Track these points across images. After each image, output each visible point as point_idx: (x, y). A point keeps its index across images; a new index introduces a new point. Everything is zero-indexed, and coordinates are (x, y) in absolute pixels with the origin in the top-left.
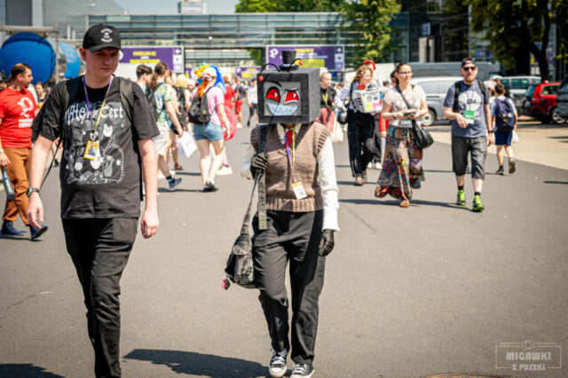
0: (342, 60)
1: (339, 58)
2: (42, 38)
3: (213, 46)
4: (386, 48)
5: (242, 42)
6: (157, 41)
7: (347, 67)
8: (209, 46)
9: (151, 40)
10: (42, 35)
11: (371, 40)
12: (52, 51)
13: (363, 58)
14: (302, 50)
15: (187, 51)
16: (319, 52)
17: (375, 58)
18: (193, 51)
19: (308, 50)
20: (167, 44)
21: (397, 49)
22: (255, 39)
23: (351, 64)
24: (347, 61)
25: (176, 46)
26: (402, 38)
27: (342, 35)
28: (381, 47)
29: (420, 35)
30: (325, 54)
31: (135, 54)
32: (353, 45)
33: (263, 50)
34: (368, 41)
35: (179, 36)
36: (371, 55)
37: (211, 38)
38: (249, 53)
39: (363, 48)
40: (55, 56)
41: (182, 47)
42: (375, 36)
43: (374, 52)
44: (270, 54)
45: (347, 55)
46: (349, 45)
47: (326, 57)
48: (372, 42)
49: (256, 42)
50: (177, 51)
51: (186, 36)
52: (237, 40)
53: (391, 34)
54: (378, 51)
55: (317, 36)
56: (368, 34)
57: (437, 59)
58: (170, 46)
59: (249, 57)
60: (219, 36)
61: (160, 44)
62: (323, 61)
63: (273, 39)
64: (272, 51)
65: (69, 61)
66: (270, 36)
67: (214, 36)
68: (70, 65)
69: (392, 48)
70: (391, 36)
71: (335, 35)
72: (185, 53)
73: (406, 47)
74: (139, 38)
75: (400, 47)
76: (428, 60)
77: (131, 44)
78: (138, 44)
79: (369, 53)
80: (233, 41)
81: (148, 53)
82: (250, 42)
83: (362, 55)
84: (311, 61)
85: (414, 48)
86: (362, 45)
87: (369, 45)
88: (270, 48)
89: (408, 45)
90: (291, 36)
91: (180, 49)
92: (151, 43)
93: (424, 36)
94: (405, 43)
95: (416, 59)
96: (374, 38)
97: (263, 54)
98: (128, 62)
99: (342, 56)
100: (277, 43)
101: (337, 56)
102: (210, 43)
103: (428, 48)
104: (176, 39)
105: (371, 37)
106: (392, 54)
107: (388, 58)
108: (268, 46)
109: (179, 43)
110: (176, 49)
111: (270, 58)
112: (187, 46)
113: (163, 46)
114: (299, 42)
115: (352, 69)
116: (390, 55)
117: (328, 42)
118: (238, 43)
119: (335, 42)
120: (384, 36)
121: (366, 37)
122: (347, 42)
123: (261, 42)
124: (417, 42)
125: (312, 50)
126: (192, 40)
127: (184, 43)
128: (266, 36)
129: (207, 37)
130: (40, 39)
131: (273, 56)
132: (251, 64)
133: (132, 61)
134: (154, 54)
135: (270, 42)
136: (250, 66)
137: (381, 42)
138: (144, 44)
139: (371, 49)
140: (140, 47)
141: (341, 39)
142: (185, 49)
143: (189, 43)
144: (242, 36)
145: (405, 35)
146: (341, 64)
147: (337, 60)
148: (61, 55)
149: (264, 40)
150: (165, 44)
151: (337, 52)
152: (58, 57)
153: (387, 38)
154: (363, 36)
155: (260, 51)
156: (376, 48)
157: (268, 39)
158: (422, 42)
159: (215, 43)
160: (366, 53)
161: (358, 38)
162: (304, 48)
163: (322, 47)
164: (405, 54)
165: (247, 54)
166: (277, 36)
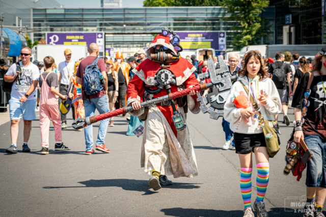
0: (224, 42)
1: (222, 41)
3: (126, 32)
4: (258, 32)
5: (148, 29)
6: (85, 28)
7: (228, 48)
8: (123, 32)
9: (80, 27)
11: (246, 27)
13: (240, 41)
14: (194, 35)
15: (106, 35)
16: (207, 36)
17: (249, 41)
18: (112, 35)
19: (198, 35)
20: (93, 30)
21: (266, 34)
22: (158, 27)
23: (231, 46)
24: (228, 44)
25: (99, 32)
26: (270, 26)
27: (224, 24)
28: (254, 33)
29: (284, 24)
30: (211, 38)
31: (68, 37)
32: (232, 31)
34: (244, 28)
35: (101, 24)
36: (246, 39)
37: (125, 26)
39: (240, 33)
41: (103, 32)
42: (249, 24)
43: (248, 36)
45: (228, 39)
46: (229, 31)
47: (212, 40)
48: (247, 29)
49: (158, 29)
50: (100, 36)
51: (106, 25)
52: (145, 27)
53: (261, 22)
54: (252, 36)
55: (204, 24)
56: (244, 23)
57: (297, 42)
58: (95, 32)
60: (132, 25)
61: (87, 30)
62: (210, 43)
63: (172, 26)
66: (170, 24)
67: (127, 25)
69: (262, 34)
70: (261, 24)
71: (219, 24)
72: (105, 37)
73: (273, 32)
74: (72, 26)
75: (269, 33)
76: (290, 43)
77: (65, 30)
78: (70, 30)
79: (245, 37)
80: (141, 28)
81: (78, 37)
82: (155, 29)
83: (239, 38)
84: (200, 43)
85: (279, 33)
86: (239, 31)
87: (245, 31)
89: (274, 31)
90: (185, 24)
91: (102, 34)
92: (80, 30)
93: (287, 25)
94: (272, 29)
95: (281, 42)
96: (249, 26)
98: (62, 44)
99: (224, 39)
100: (175, 29)
101: (220, 39)
102: (124, 29)
103: (290, 34)
104: (98, 27)
105: (246, 25)
106: (262, 38)
107: (259, 41)
109: (101, 29)
110: (98, 34)
112: (107, 32)
113: (90, 32)
114: (192, 29)
115: (232, 49)
116: (260, 39)
117: (214, 29)
118: (145, 29)
119: (219, 29)
120: (256, 24)
121: (243, 26)
122: (228, 29)
124: (282, 29)
125: (201, 35)
126: (111, 28)
127: (105, 29)
128: (166, 24)
129: (122, 25)
133: (65, 43)
134: (82, 37)
137: (254, 29)
138: (75, 30)
139: (246, 34)
140: (71, 32)
141: (223, 26)
142: (105, 34)
143: (108, 30)
144: (149, 25)
145: (272, 23)
146: (223, 45)
147: (220, 43)
149: (165, 27)
150: (91, 30)
151: (220, 37)
152: (3, 40)
153: (258, 25)
154: (240, 24)
156: (250, 33)
157: (168, 27)
158: (286, 29)
159: (128, 30)
160: (242, 37)
161: (236, 26)
162: (196, 33)
163: (208, 33)
164: (272, 38)
165: (152, 38)
166: (175, 24)
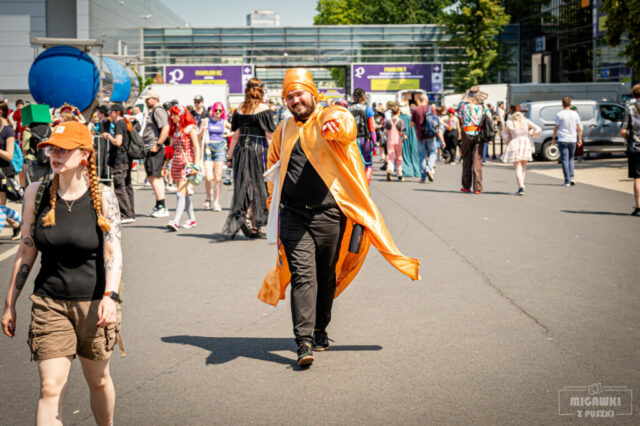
0: (441, 80)
1: (437, 78)
2: (82, 52)
3: (288, 64)
4: (493, 64)
5: (322, 60)
6: (224, 59)
7: (446, 88)
8: (284, 64)
9: (216, 57)
10: (83, 49)
11: (475, 56)
12: (95, 69)
13: (465, 78)
14: (393, 69)
15: (257, 70)
16: (413, 71)
17: (479, 78)
18: (264, 70)
19: (400, 69)
20: (235, 62)
21: (505, 67)
22: (338, 56)
23: (451, 86)
24: (446, 82)
25: (245, 64)
26: (512, 55)
27: (441, 52)
28: (486, 65)
29: (534, 51)
30: (420, 74)
31: (198, 73)
32: (453, 63)
33: (347, 69)
34: (471, 57)
35: (249, 53)
36: (475, 75)
37: (286, 55)
38: (329, 73)
39: (466, 66)
40: (98, 74)
41: (252, 65)
42: (479, 52)
43: (478, 71)
44: (355, 73)
45: (446, 74)
46: (448, 63)
47: (421, 77)
48: (476, 60)
49: (338, 59)
50: (247, 70)
51: (257, 53)
52: (317, 56)
53: (497, 49)
54: (483, 70)
55: (409, 52)
56: (471, 50)
57: (554, 79)
58: (238, 64)
59: (330, 77)
60: (295, 53)
61: (227, 62)
62: (418, 82)
63: (359, 55)
64: (357, 70)
65: (116, 81)
66: (355, 52)
67: (291, 53)
68: (118, 86)
69: (499, 67)
70: (498, 52)
71: (432, 51)
72: (255, 72)
73: (516, 65)
74: (202, 55)
75: (509, 65)
76: (543, 80)
77: (193, 62)
78: (201, 62)
79: (472, 72)
80: (311, 57)
81: (213, 72)
82: (332, 60)
83: (464, 74)
84: (402, 81)
85: (526, 65)
86: (464, 63)
87: (472, 63)
88: (356, 67)
89: (518, 63)
90: (380, 52)
91: (250, 67)
92: (216, 61)
93: (539, 52)
94: (515, 60)
95: (528, 79)
96: (479, 55)
97: (347, 74)
98: (189, 82)
99: (441, 75)
100: (363, 60)
101: (434, 75)
102: (285, 60)
103: (543, 66)
104: (245, 56)
105: (475, 53)
106: (499, 74)
107: (495, 78)
108: (352, 64)
109: (249, 61)
110: (245, 67)
111: (355, 78)
112: (258, 65)
113: (231, 64)
114: (389, 60)
115: (452, 91)
116: (496, 75)
117: (424, 59)
118: (318, 60)
119: (432, 59)
120: (490, 51)
121: (469, 54)
122: (446, 59)
123: (344, 59)
124: (530, 59)
125: (405, 69)
126: (263, 58)
127: (255, 60)
128: (350, 52)
129: (281, 53)
130: (81, 54)
131: (358, 75)
132: (331, 85)
133: (193, 81)
134: (219, 73)
135: (355, 60)
136: (331, 87)
137: (487, 59)
138: (208, 61)
139: (474, 67)
140: (203, 65)
141: (438, 55)
142: (256, 67)
143: (260, 61)
144: (323, 53)
145: (515, 50)
146: (439, 84)
147: (434, 81)
148: (106, 74)
149: (349, 56)
150: (233, 62)
151: (435, 72)
152: (103, 76)
153: (493, 54)
154: (465, 52)
155: (343, 70)
156: (480, 66)
157: (353, 56)
158: (536, 59)
159: (291, 61)
160: (469, 72)
161: (459, 55)
162: (396, 66)
163: (416, 66)
164: (514, 73)
165: (328, 74)
166: (363, 52)
